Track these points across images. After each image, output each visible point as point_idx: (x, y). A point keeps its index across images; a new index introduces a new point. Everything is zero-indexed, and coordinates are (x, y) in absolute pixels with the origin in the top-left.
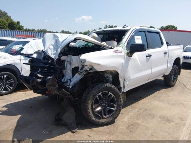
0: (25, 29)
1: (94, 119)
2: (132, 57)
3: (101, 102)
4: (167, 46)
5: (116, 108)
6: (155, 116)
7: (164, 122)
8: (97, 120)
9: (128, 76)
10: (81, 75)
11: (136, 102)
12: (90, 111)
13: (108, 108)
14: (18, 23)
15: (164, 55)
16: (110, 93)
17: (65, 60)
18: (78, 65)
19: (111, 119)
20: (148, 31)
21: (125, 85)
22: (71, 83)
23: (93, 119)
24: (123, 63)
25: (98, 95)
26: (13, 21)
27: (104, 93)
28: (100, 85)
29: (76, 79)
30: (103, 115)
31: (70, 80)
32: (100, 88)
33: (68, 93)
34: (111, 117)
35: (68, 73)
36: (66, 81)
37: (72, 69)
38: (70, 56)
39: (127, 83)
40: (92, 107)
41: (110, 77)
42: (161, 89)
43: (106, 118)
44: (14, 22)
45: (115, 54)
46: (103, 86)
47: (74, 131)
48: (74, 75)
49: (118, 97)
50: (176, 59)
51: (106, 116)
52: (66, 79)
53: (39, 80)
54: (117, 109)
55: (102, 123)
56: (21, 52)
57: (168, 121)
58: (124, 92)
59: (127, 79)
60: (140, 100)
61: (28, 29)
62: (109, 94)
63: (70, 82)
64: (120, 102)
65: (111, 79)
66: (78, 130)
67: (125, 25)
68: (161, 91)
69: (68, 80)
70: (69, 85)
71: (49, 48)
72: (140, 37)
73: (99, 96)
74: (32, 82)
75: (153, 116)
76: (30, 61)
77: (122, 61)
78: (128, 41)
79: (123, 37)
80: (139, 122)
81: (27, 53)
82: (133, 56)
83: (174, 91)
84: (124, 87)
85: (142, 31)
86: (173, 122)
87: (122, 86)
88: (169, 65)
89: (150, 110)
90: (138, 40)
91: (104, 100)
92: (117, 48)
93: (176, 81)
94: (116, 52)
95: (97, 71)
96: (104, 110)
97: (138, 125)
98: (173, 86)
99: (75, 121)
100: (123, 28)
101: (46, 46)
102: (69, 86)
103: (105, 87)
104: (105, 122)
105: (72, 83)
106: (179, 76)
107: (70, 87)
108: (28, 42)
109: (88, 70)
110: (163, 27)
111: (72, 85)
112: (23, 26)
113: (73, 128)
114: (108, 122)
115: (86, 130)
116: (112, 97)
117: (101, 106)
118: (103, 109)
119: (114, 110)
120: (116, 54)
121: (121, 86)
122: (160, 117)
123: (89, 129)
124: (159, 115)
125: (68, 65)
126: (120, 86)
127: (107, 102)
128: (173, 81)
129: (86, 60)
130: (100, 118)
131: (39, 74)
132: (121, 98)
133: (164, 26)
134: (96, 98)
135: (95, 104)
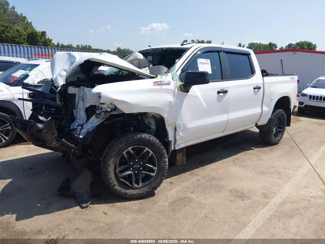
0: (56, 44)
1: (118, 188)
2: (189, 93)
3: (132, 163)
4: (263, 76)
5: (155, 173)
6: (224, 189)
7: (233, 199)
8: (123, 191)
9: (181, 123)
10: (98, 119)
11: (202, 166)
12: (112, 175)
13: (143, 172)
14: (43, 33)
15: (255, 91)
16: (147, 149)
17: (75, 95)
18: (95, 103)
19: (146, 189)
20: (224, 52)
21: (178, 138)
22: (82, 131)
23: (115, 188)
24: (171, 102)
25: (126, 151)
26: (35, 30)
27: (138, 148)
28: (130, 136)
29: (92, 125)
30: (133, 184)
31: (82, 126)
32: (129, 141)
33: (72, 145)
34: (147, 187)
35: (81, 114)
36: (76, 127)
37: (86, 108)
38: (83, 87)
39: (180, 134)
40: (115, 169)
41: (153, 123)
42: (252, 148)
43: (139, 188)
44: (37, 32)
45: (156, 87)
46: (135, 137)
47: (84, 205)
48: (88, 118)
49: (160, 156)
50: (280, 98)
51: (138, 185)
52: (77, 124)
53: (40, 126)
54: (157, 175)
55: (132, 195)
56: (25, 81)
57: (241, 197)
58: (177, 148)
59: (180, 128)
60: (210, 163)
61: (61, 44)
62: (144, 150)
63: (81, 129)
64: (163, 164)
65: (153, 127)
66: (90, 204)
67: (186, 41)
68: (251, 151)
69: (79, 126)
70: (78, 133)
71: (60, 75)
72: (209, 60)
73: (128, 153)
74: (30, 128)
75: (220, 188)
76: (30, 95)
77: (170, 98)
78: (184, 67)
79: (177, 60)
80: (194, 196)
81: (33, 83)
82: (190, 90)
83: (273, 152)
84: (175, 141)
85: (214, 52)
86: (249, 198)
87: (171, 138)
88: (265, 109)
89: (218, 180)
90: (205, 66)
91: (137, 160)
92: (161, 77)
93: (282, 137)
94: (159, 84)
95: (124, 113)
96: (136, 175)
97: (190, 200)
98: (276, 144)
99: (89, 191)
100: (182, 45)
101: (55, 72)
102: (79, 135)
103: (138, 139)
104: (136, 194)
105: (84, 131)
106: (287, 127)
107: (81, 137)
108: (37, 65)
109: (109, 110)
110: (291, 44)
111: (84, 134)
112: (51, 40)
113: (85, 201)
114: (141, 194)
115: (104, 205)
116: (150, 155)
117: (131, 169)
118: (135, 173)
119: (152, 176)
120: (159, 87)
121: (170, 140)
122: (230, 191)
123: (110, 204)
124: (230, 188)
125: (81, 102)
126: (168, 139)
127: (142, 163)
128: (276, 135)
129: (102, 95)
130: (128, 188)
131: (41, 116)
132: (165, 158)
133: (294, 43)
134: (123, 156)
135: (120, 165)
